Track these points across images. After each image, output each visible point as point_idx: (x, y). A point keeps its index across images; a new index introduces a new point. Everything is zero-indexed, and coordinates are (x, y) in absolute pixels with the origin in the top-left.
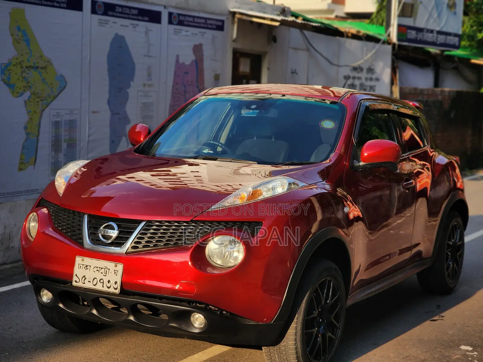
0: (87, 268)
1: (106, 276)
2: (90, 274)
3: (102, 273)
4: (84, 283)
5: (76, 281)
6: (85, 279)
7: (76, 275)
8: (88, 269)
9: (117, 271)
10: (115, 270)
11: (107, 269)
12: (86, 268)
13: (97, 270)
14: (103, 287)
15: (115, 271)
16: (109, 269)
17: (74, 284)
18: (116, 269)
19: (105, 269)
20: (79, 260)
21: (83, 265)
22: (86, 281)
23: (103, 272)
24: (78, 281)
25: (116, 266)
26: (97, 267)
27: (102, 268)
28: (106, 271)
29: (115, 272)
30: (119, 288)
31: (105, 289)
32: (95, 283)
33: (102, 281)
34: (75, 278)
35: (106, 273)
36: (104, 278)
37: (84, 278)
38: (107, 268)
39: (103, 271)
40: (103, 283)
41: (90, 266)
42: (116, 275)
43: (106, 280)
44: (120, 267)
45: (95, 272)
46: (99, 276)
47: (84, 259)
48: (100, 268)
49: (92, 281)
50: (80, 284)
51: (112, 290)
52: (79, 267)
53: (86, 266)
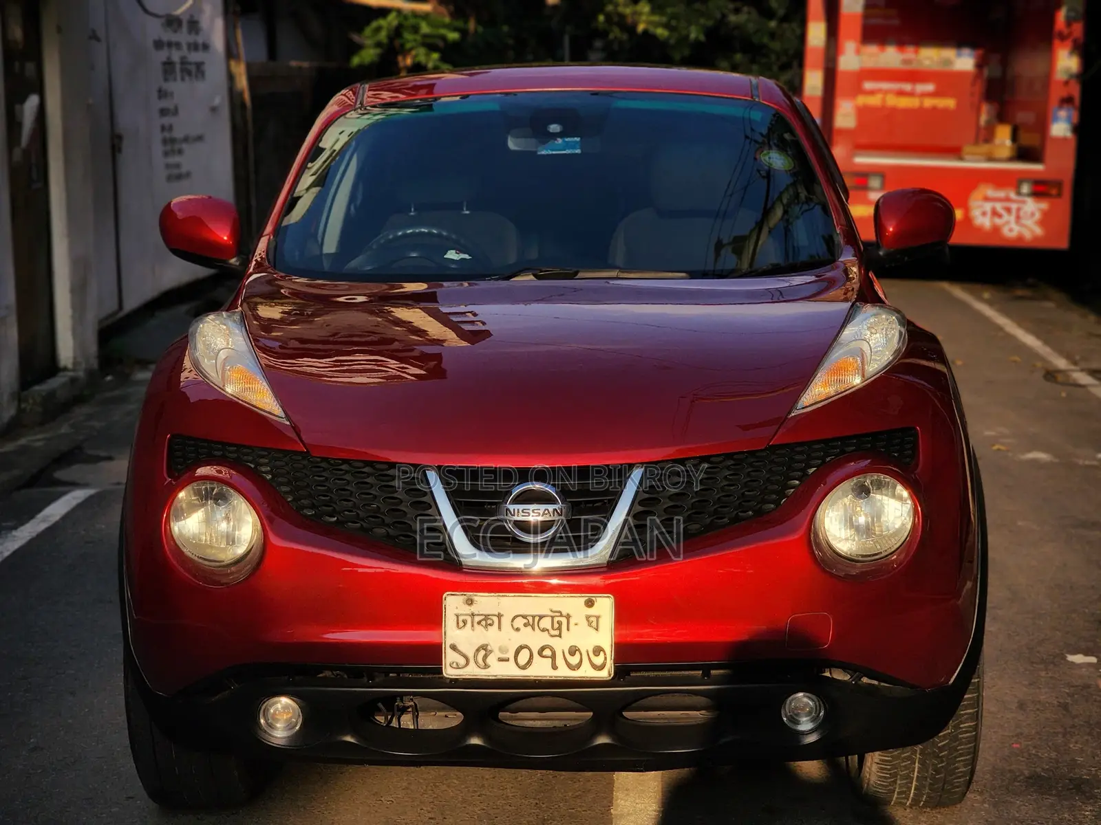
0: (489, 622)
1: (560, 636)
2: (503, 639)
3: (543, 630)
5: (455, 666)
6: (488, 653)
7: (454, 648)
8: (490, 625)
9: (597, 618)
10: (588, 617)
11: (561, 616)
12: (483, 623)
13: (525, 625)
14: (554, 667)
15: (591, 619)
16: (568, 617)
17: (449, 672)
18: (592, 612)
19: (553, 617)
21: (473, 615)
22: (491, 660)
23: (549, 627)
24: (461, 662)
25: (590, 604)
27: (541, 617)
28: (560, 623)
29: (593, 623)
30: (610, 664)
31: (563, 672)
32: (523, 659)
33: (547, 652)
34: (449, 657)
35: (560, 628)
36: (554, 642)
37: (482, 653)
38: (559, 614)
39: (546, 623)
40: (553, 657)
41: (499, 616)
42: (597, 630)
43: (561, 645)
44: (605, 606)
45: (518, 630)
46: (537, 640)
47: (476, 598)
48: (534, 617)
49: (512, 659)
50: (472, 671)
51: (586, 672)
52: (461, 624)
53: (483, 617)
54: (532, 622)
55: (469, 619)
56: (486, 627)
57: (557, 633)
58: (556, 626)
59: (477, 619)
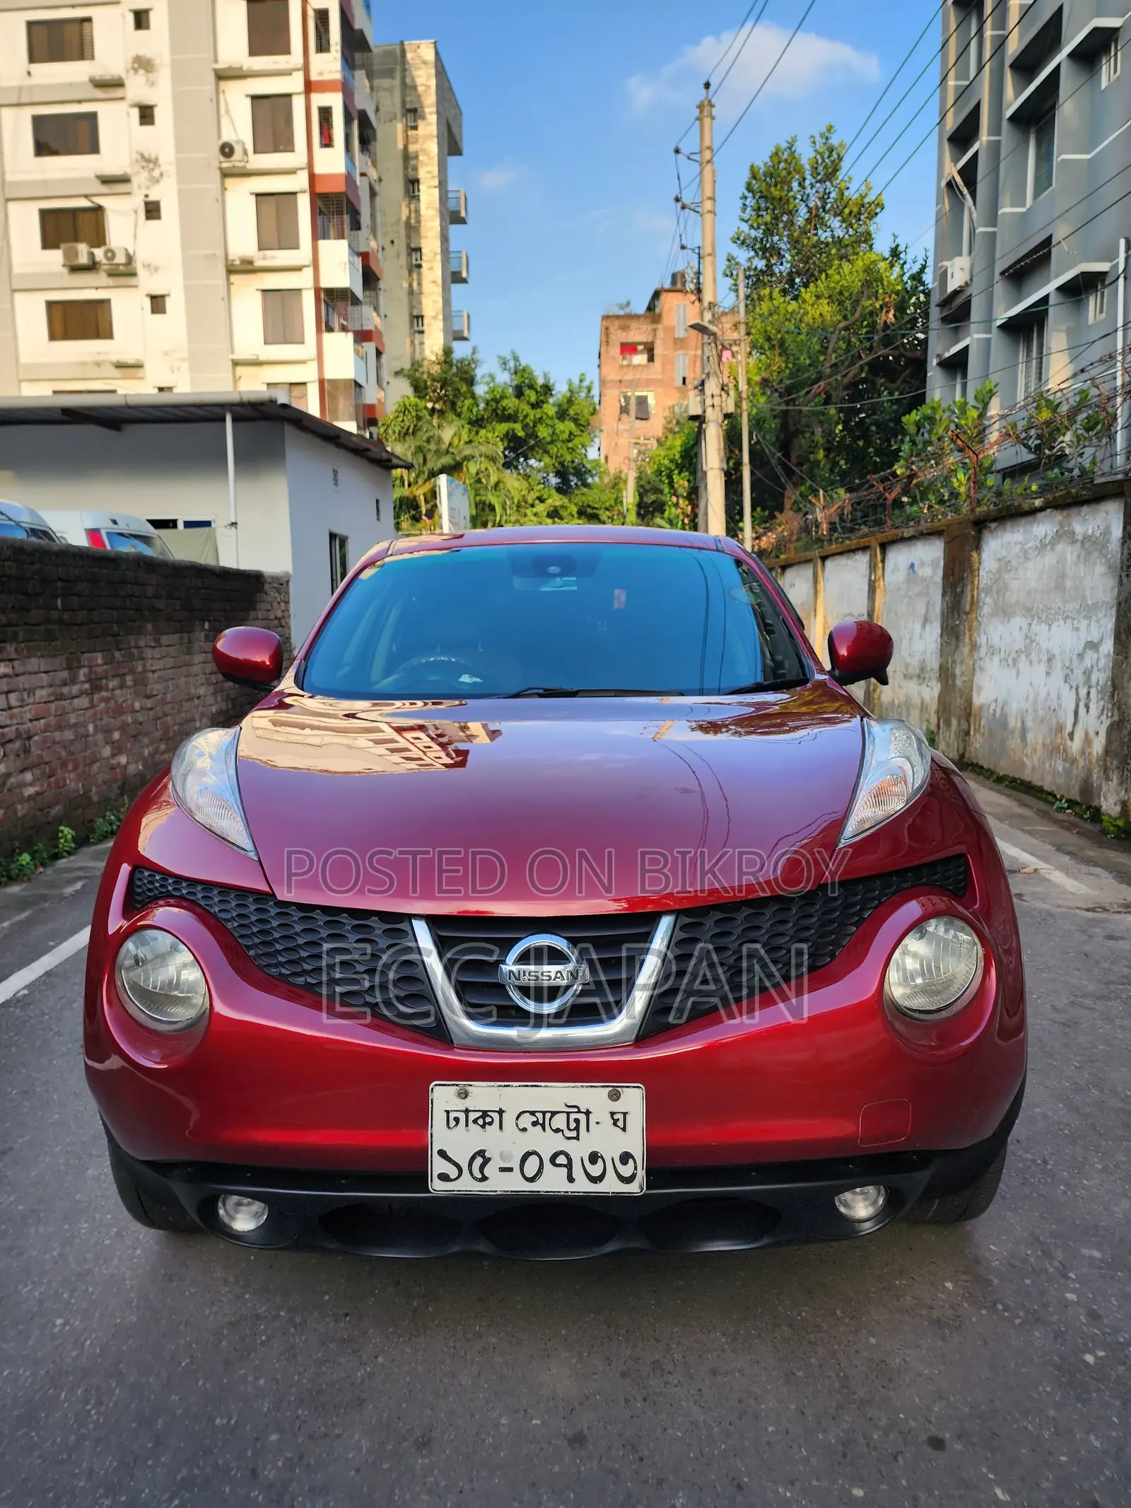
0: (488, 1120)
1: (577, 1138)
2: (505, 1142)
3: (557, 1131)
4: (484, 1178)
5: (444, 1177)
6: (486, 1161)
7: (442, 1153)
8: (490, 1124)
9: (625, 1114)
10: (612, 1114)
11: (579, 1112)
12: (481, 1122)
13: (535, 1124)
14: (571, 1179)
15: (616, 1117)
16: (588, 1113)
17: (437, 1186)
18: (618, 1106)
19: (568, 1113)
20: (443, 1097)
21: (467, 1111)
22: (491, 1170)
23: (564, 1127)
24: (453, 1172)
25: (615, 1096)
26: (533, 1113)
27: (554, 1114)
28: (577, 1121)
29: (620, 1121)
30: (641, 1174)
31: (582, 1186)
32: (530, 1169)
33: (562, 1160)
34: (439, 1166)
35: (577, 1129)
36: (570, 1147)
37: (479, 1160)
38: (576, 1110)
39: (559, 1121)
40: (569, 1166)
41: (501, 1112)
42: (624, 1129)
43: (579, 1151)
44: (633, 1099)
45: (524, 1130)
46: (548, 1143)
47: (471, 1089)
48: (544, 1113)
49: (517, 1169)
50: (466, 1185)
51: (611, 1186)
52: (452, 1123)
53: (481, 1114)
54: (542, 1120)
55: (462, 1116)
56: (483, 1126)
57: (574, 1134)
58: (573, 1125)
59: (472, 1116)
